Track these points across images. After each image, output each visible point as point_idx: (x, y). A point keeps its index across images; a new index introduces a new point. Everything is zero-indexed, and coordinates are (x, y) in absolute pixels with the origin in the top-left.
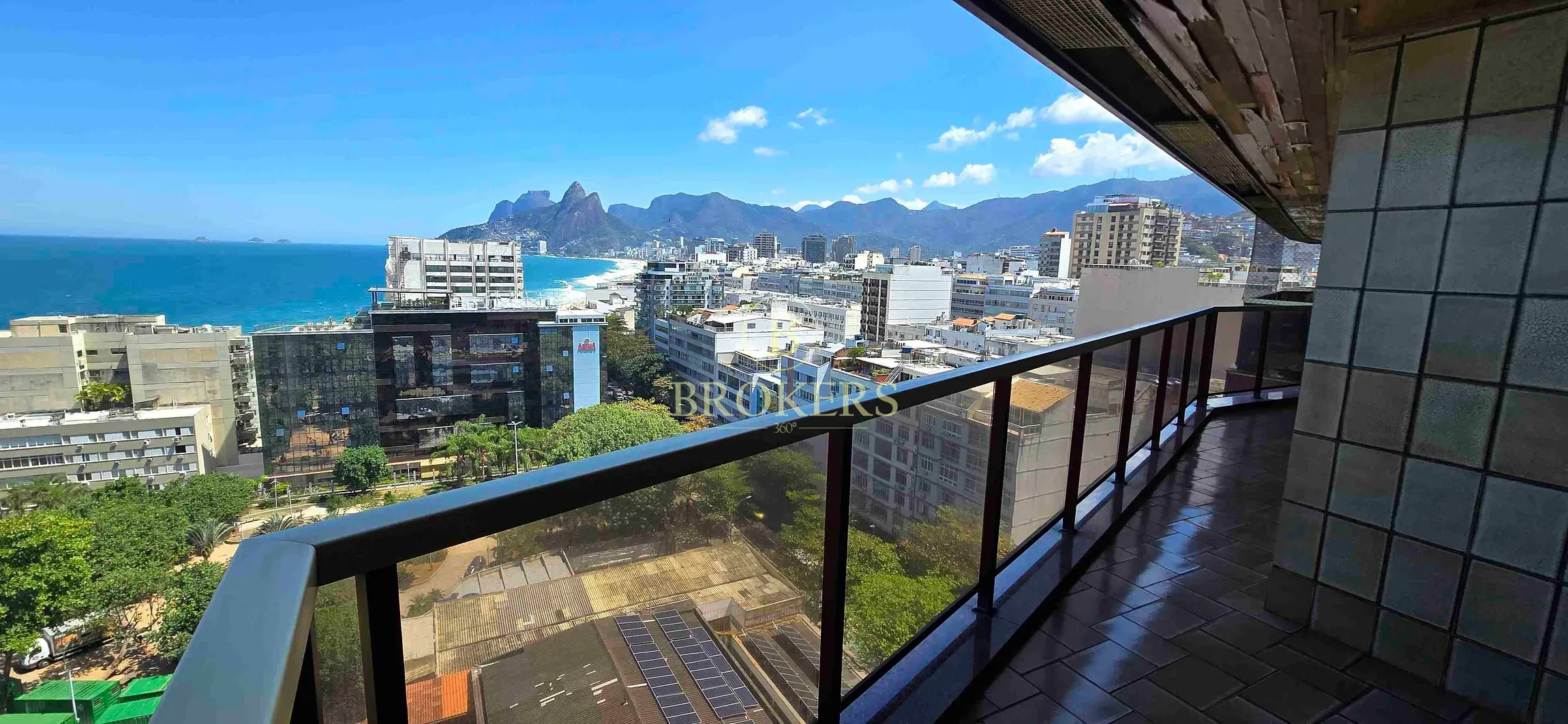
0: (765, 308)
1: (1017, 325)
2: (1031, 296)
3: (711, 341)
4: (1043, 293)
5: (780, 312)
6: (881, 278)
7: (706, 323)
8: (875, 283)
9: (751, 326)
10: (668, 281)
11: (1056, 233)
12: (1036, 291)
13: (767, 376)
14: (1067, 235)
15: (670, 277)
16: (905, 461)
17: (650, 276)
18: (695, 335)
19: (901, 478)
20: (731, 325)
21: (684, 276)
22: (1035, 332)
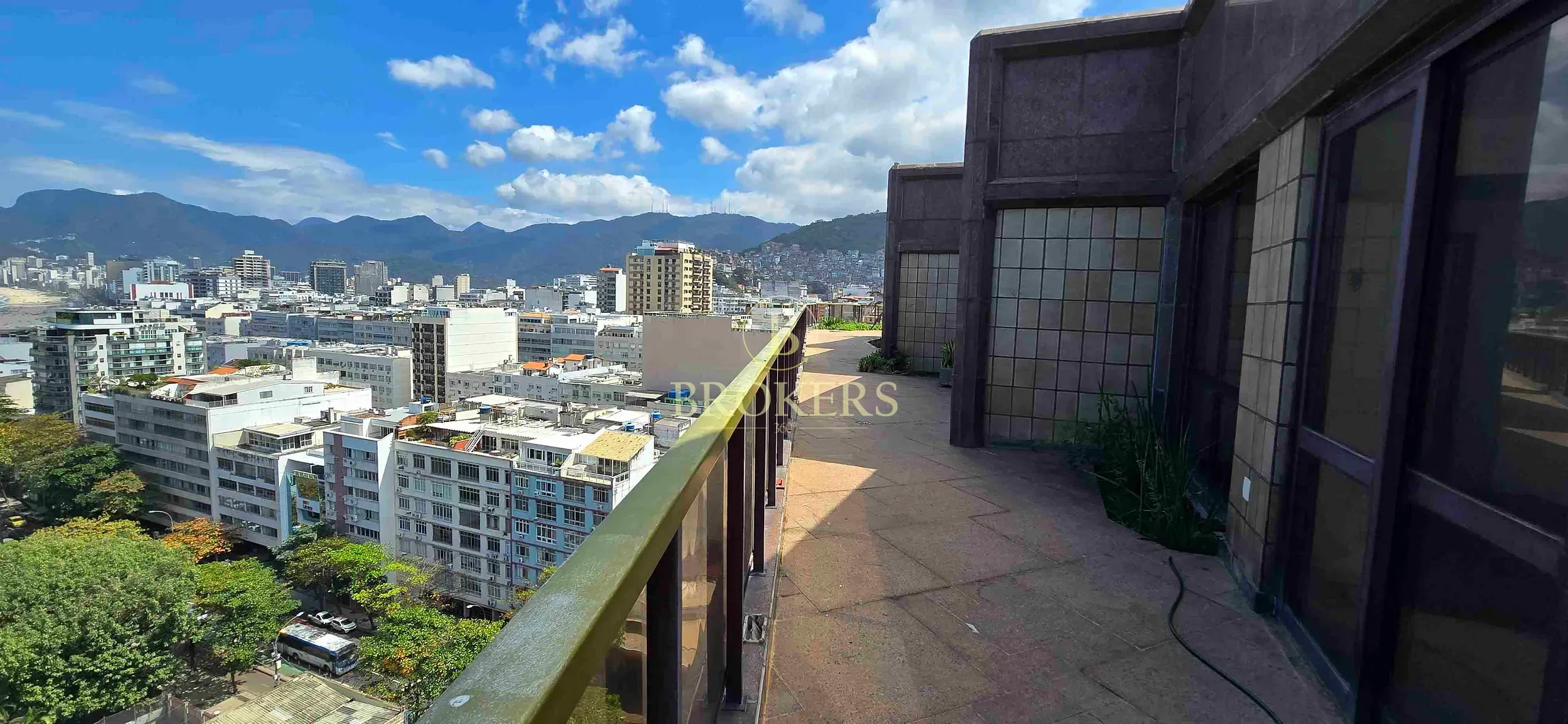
0: (282, 368)
1: (587, 365)
2: (596, 334)
3: (202, 420)
4: (606, 331)
5: (305, 370)
6: (435, 322)
7: (190, 397)
8: (428, 328)
9: (265, 395)
10: (101, 339)
11: (610, 269)
12: (600, 328)
13: (301, 457)
14: (620, 271)
15: (106, 331)
16: (496, 527)
17: (64, 332)
18: (169, 413)
19: (494, 545)
20: (232, 398)
21: (132, 330)
22: (605, 370)
